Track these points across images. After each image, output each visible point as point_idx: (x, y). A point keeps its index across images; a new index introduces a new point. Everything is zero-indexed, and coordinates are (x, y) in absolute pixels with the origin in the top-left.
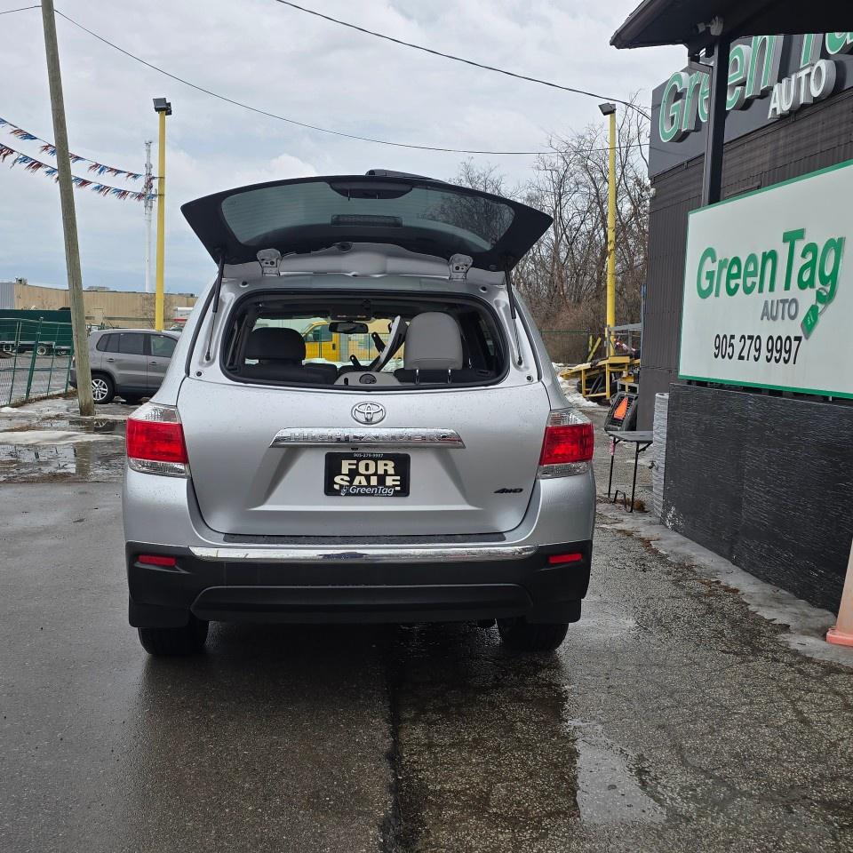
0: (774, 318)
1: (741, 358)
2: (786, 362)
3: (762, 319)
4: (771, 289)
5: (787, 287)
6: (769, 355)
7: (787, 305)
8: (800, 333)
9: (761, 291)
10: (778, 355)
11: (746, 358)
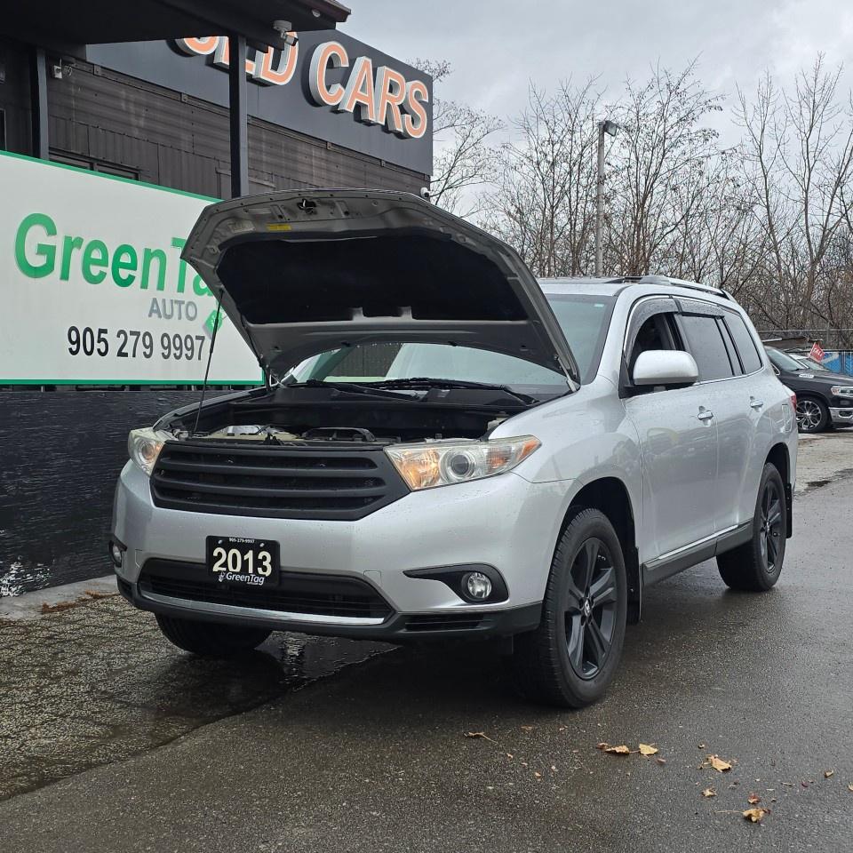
0: (169, 317)
1: (121, 354)
2: (189, 358)
3: (150, 315)
4: (161, 287)
5: (181, 289)
6: (166, 352)
7: (183, 307)
8: (202, 333)
9: (144, 285)
10: (178, 353)
11: (130, 354)
